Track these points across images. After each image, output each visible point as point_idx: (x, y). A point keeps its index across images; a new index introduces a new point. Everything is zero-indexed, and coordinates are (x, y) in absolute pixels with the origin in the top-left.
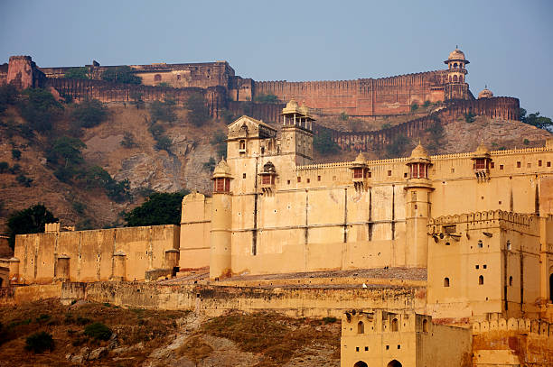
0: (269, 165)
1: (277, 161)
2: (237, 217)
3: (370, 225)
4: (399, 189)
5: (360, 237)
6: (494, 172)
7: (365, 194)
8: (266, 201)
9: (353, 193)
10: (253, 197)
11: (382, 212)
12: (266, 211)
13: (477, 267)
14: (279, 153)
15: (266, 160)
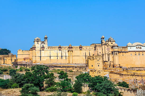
0: (43, 46)
1: (44, 45)
2: (37, 54)
3: (62, 56)
4: (67, 51)
5: (60, 58)
6: (83, 49)
7: (60, 51)
8: (42, 52)
9: (58, 51)
10: (40, 51)
11: (64, 54)
12: (42, 53)
13: (98, 64)
14: (44, 44)
15: (42, 45)
